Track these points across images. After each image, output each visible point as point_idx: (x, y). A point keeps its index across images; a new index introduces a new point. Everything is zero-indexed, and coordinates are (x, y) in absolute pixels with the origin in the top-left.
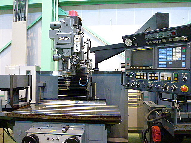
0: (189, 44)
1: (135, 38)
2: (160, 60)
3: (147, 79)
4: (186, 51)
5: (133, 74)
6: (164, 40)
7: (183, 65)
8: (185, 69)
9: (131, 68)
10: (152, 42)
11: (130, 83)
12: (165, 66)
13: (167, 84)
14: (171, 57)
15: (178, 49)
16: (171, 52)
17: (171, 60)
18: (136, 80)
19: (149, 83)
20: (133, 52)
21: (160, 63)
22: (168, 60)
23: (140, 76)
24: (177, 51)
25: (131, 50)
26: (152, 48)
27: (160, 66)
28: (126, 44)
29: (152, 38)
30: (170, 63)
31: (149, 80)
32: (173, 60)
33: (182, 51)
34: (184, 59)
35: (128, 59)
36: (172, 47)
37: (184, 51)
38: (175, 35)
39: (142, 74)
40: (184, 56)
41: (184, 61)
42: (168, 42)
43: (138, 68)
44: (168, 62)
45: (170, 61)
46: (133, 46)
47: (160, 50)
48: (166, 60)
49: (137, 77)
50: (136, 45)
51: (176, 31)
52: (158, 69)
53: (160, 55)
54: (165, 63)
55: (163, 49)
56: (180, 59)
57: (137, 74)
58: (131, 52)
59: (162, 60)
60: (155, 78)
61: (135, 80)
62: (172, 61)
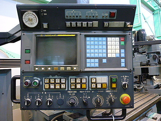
0: (129, 34)
1: (45, 12)
2: (88, 55)
3: (67, 89)
4: (125, 43)
5: (39, 81)
6: (96, 24)
7: (123, 65)
8: (126, 69)
9: (34, 69)
10: (76, 23)
11: (33, 98)
12: (97, 65)
13: (100, 94)
14: (106, 52)
15: (114, 40)
16: (105, 43)
17: (106, 56)
18: (46, 91)
19: (70, 96)
20: (39, 39)
21: (88, 60)
22: (100, 55)
23: (53, 83)
24: (113, 43)
25: (36, 35)
26: (76, 35)
27: (88, 65)
28: (24, 22)
29: (77, 17)
30: (104, 61)
31: (70, 89)
32: (109, 56)
33: (120, 43)
34: (123, 55)
35: (28, 51)
36: (107, 36)
37: (123, 43)
38: (114, 17)
39: (58, 81)
40: (123, 51)
41: (123, 58)
42: (102, 27)
43: (49, 69)
44: (100, 59)
45: (104, 58)
46: (39, 28)
47: (88, 39)
48: (98, 56)
49: (47, 86)
50: (45, 26)
51: (116, 12)
52: (86, 70)
53: (88, 47)
54: (97, 60)
55: (92, 39)
56: (118, 56)
57: (47, 81)
58: (34, 38)
59: (92, 55)
60: (81, 86)
61: (44, 92)
62: (107, 58)
